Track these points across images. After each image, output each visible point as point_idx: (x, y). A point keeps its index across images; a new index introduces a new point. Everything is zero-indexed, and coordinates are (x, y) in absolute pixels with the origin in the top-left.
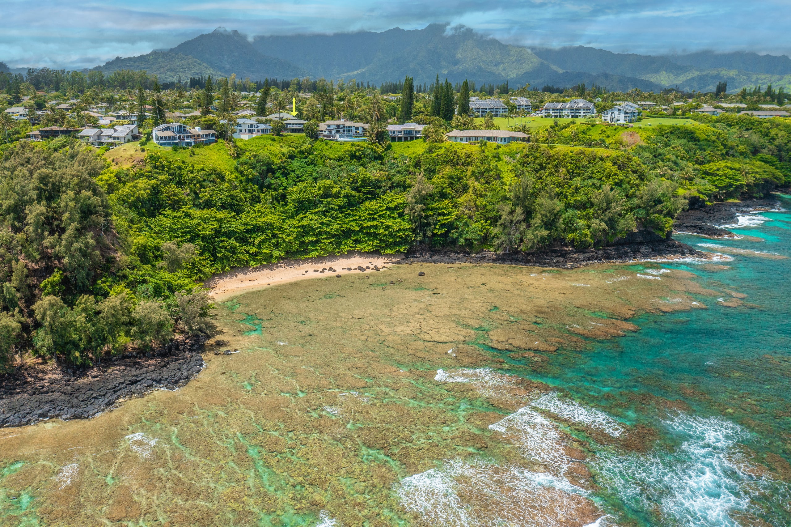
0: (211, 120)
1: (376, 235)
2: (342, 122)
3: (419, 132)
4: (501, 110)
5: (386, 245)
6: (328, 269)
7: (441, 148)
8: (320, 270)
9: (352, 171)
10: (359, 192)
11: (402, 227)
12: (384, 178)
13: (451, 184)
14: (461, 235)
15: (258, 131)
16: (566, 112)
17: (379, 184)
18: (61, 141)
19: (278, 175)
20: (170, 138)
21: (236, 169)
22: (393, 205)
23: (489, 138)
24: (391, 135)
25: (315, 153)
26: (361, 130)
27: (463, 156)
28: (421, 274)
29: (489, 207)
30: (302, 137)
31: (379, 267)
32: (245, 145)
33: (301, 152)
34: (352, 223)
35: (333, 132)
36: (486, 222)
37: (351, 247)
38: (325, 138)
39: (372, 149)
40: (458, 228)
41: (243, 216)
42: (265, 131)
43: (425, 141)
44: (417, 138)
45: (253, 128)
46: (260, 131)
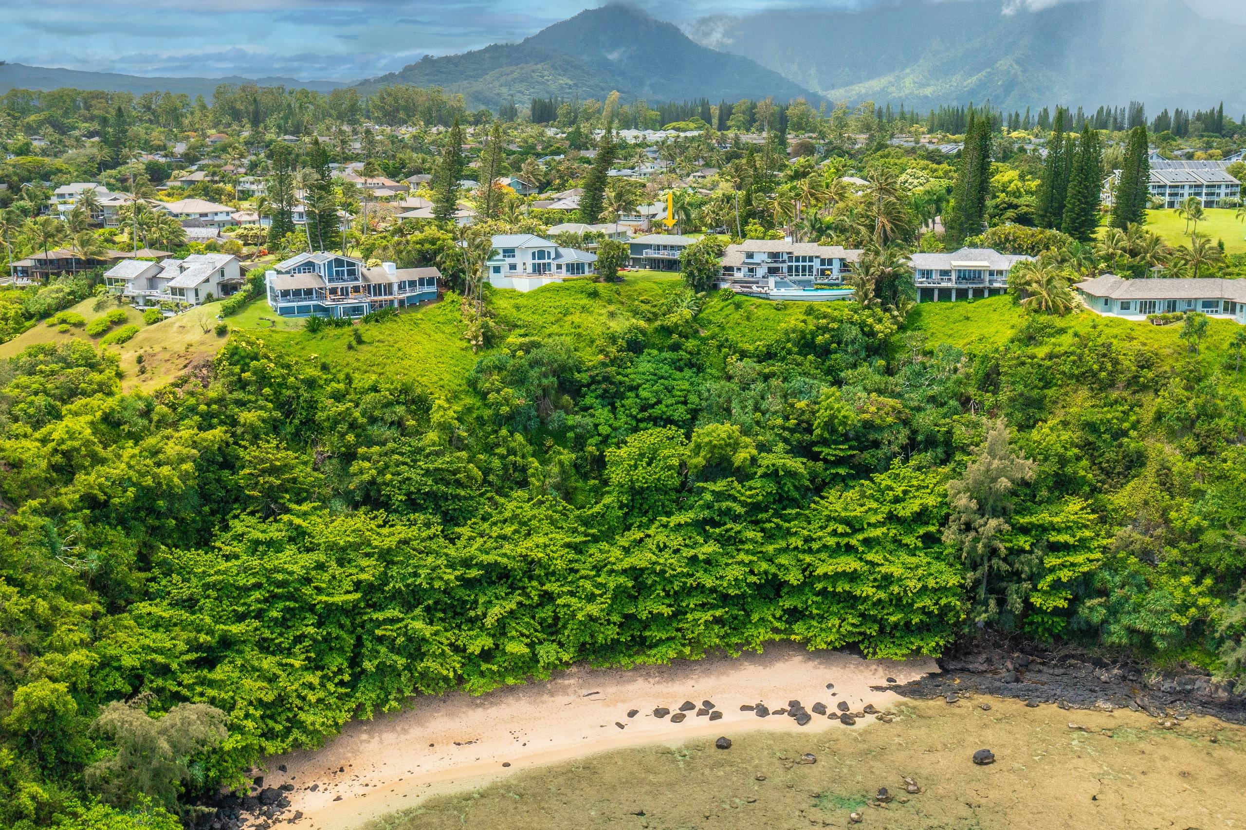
0: (433, 241)
1: (851, 600)
2: (785, 244)
3: (1000, 272)
4: (1223, 191)
5: (882, 630)
6: (699, 705)
7: (1062, 331)
8: (674, 710)
9: (798, 393)
10: (815, 457)
11: (931, 583)
12: (889, 420)
13: (1088, 447)
14: (1114, 611)
15: (559, 267)
17: (872, 436)
18: (61, 290)
19: (588, 400)
20: (309, 292)
21: (472, 384)
22: (907, 510)
23: (1209, 304)
24: (920, 282)
25: (704, 333)
26: (836, 266)
27: (1128, 363)
28: (983, 759)
29: (1211, 537)
30: (673, 285)
31: (855, 707)
32: (518, 308)
33: (666, 331)
34: (783, 560)
35: (761, 272)
36: (1197, 582)
37: (776, 630)
38: (737, 288)
39: (862, 325)
40: (1104, 592)
41: (465, 531)
42: (575, 268)
43: (1015, 302)
44: (994, 292)
45: (546, 261)
46: (564, 268)
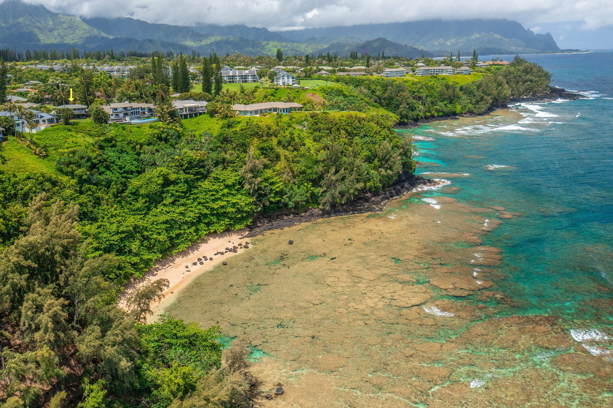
2: (127, 104)
3: (201, 107)
5: (235, 222)
6: (203, 258)
8: (197, 261)
10: (189, 174)
11: (246, 202)
14: (290, 198)
15: (44, 121)
16: (238, 78)
19: (102, 169)
21: (60, 170)
23: (270, 110)
24: (181, 112)
26: (147, 110)
31: (243, 244)
32: (41, 140)
40: (286, 194)
42: (51, 121)
43: (213, 117)
44: (201, 114)
45: (37, 119)
46: (46, 121)
